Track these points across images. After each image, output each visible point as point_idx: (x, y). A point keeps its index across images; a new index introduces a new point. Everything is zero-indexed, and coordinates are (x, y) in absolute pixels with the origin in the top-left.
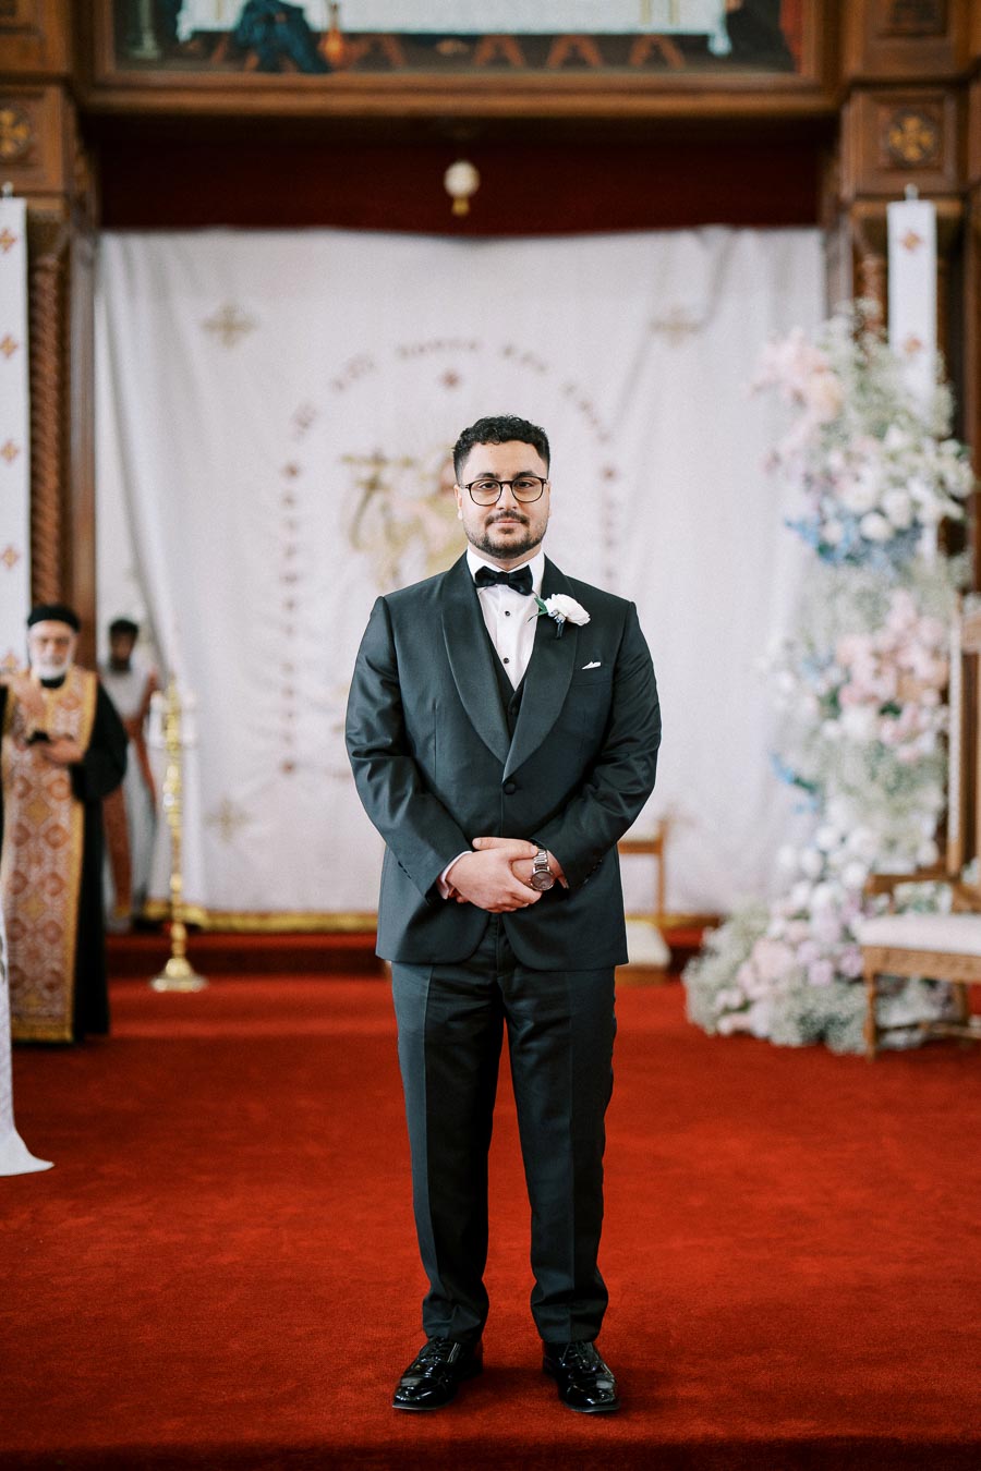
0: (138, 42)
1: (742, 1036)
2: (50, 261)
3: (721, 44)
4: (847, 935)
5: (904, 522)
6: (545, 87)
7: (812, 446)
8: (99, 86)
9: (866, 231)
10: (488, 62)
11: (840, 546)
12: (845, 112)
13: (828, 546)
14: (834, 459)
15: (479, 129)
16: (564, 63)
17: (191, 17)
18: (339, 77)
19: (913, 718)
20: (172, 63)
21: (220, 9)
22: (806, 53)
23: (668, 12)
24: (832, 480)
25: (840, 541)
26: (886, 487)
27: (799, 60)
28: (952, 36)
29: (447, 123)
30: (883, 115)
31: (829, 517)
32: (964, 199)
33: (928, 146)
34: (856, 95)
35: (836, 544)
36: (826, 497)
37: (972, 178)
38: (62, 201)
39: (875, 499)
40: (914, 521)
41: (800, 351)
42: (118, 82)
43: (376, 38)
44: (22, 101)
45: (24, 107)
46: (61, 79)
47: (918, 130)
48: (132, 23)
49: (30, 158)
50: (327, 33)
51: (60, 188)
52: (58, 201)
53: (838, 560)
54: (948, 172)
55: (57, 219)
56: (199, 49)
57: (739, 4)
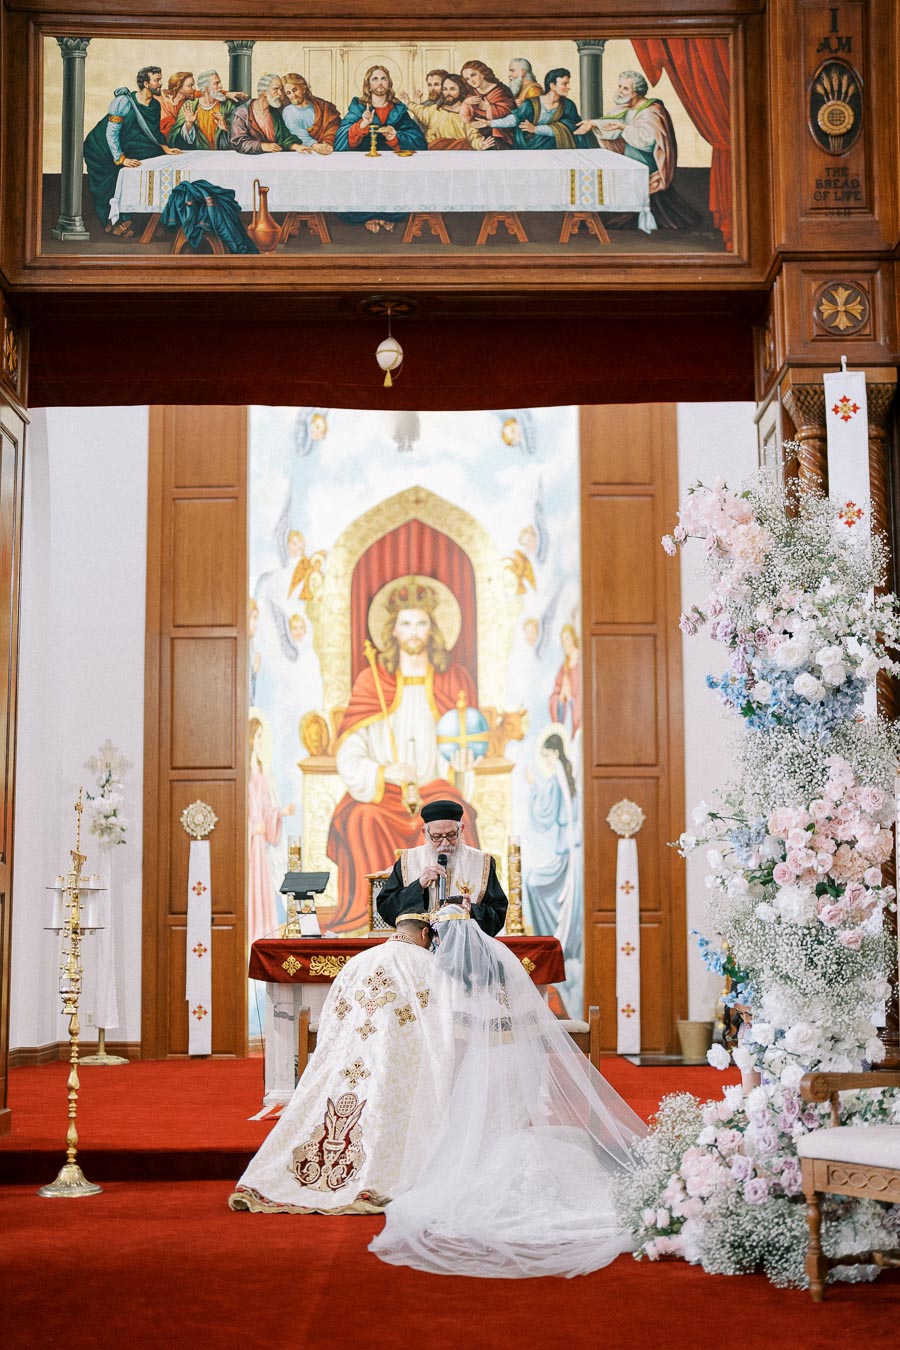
0: (67, 227)
1: (670, 1259)
3: (648, 223)
4: (788, 1145)
5: (839, 680)
6: (473, 262)
7: (740, 601)
8: (26, 267)
9: (798, 399)
10: (416, 239)
11: (767, 706)
12: (776, 286)
13: (754, 706)
14: (763, 614)
15: (409, 305)
16: (491, 241)
17: (119, 203)
18: (267, 254)
19: (854, 898)
20: (99, 245)
21: (151, 195)
22: (735, 233)
23: (597, 192)
24: (761, 636)
25: (771, 703)
26: (819, 642)
27: (730, 239)
28: (878, 213)
29: (374, 298)
30: (813, 286)
31: (757, 676)
32: (899, 368)
33: (858, 315)
34: (785, 268)
35: (763, 703)
36: (755, 654)
39: (806, 657)
40: (849, 682)
41: (724, 501)
42: (47, 264)
43: (305, 218)
47: (848, 301)
48: (63, 210)
50: (258, 214)
53: (766, 720)
54: (881, 341)
56: (128, 230)
57: (662, 186)
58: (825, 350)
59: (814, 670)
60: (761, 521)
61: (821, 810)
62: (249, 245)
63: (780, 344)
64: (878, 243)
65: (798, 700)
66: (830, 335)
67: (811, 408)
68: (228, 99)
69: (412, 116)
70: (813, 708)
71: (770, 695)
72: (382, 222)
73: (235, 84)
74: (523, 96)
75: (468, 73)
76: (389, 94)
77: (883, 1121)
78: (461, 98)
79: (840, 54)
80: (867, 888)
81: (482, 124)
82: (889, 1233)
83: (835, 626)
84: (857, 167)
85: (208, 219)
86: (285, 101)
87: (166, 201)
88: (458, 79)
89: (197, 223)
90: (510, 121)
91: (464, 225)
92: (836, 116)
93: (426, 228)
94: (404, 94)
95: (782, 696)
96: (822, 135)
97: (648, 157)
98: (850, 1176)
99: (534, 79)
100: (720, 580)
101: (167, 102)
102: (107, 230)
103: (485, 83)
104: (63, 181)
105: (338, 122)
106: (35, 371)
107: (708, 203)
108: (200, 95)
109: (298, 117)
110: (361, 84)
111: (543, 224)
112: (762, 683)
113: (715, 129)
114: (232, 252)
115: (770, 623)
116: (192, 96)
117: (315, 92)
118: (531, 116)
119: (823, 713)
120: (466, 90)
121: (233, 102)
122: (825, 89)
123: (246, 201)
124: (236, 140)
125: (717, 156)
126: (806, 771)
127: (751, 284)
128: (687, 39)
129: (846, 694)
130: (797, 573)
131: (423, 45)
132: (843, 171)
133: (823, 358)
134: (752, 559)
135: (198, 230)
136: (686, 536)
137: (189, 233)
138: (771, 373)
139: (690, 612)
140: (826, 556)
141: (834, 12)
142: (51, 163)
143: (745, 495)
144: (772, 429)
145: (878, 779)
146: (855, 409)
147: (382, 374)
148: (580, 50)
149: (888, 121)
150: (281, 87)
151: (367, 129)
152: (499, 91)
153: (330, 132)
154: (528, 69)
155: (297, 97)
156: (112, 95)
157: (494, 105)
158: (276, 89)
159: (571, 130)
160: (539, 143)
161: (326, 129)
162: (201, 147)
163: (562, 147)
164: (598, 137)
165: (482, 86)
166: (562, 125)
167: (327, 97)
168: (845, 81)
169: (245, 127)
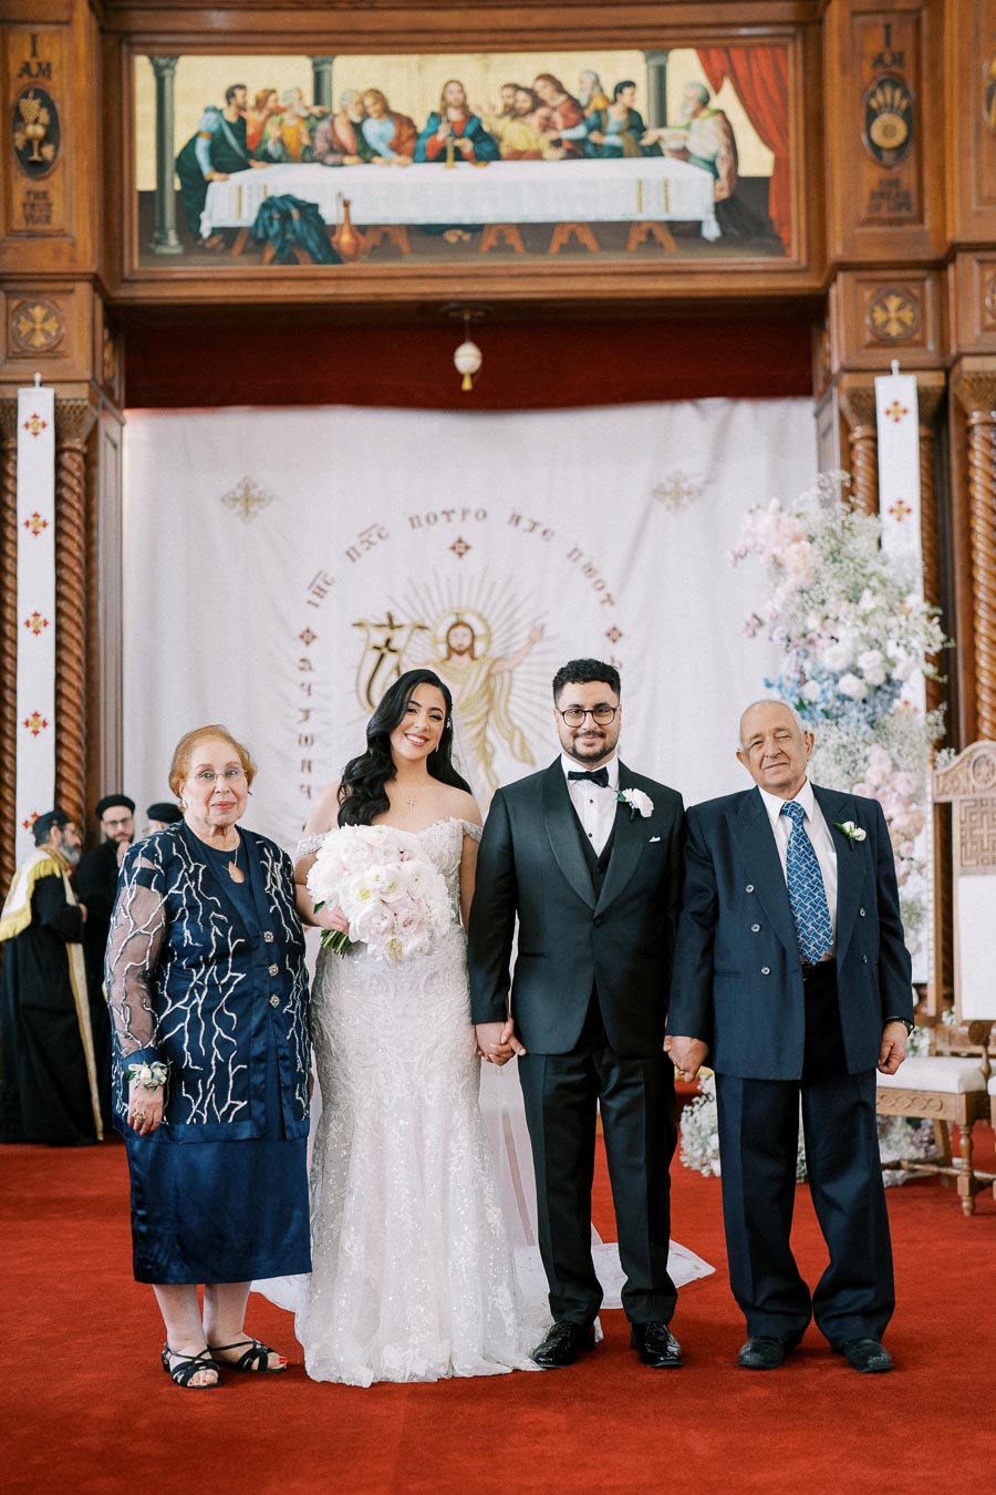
0: (162, 241)
2: (77, 443)
3: (711, 230)
5: (879, 680)
6: (546, 271)
7: (792, 610)
8: (125, 281)
9: (852, 402)
10: (493, 250)
11: (816, 703)
12: (833, 292)
13: (806, 702)
14: (813, 622)
15: (485, 311)
16: (564, 249)
17: (210, 216)
18: (351, 265)
20: (194, 258)
21: (240, 209)
22: (794, 238)
23: (663, 201)
24: (811, 642)
25: (819, 700)
26: (861, 647)
27: (789, 245)
28: (928, 224)
29: (453, 305)
30: (867, 294)
31: (808, 677)
32: (947, 371)
33: (909, 322)
34: (841, 276)
35: (813, 700)
36: (806, 657)
37: (953, 351)
38: (91, 387)
39: (850, 660)
40: (889, 680)
41: (779, 521)
42: (142, 277)
43: (386, 230)
44: (53, 298)
45: (54, 303)
46: (90, 277)
47: (900, 308)
48: (157, 224)
49: (61, 348)
50: (341, 226)
51: (88, 375)
52: (86, 386)
53: (815, 716)
54: (931, 346)
55: (86, 403)
56: (218, 244)
57: (725, 194)
58: (876, 357)
59: (857, 672)
60: (812, 540)
62: (334, 256)
63: (837, 348)
64: (928, 253)
65: (843, 698)
66: (883, 341)
67: (864, 408)
68: (311, 115)
69: (486, 128)
70: (856, 705)
71: (819, 694)
72: (460, 232)
73: (318, 100)
74: (592, 107)
75: (540, 86)
76: (464, 107)
77: (913, 1056)
78: (532, 110)
79: (895, 69)
80: (902, 859)
81: (553, 135)
82: (918, 1148)
83: (874, 633)
84: (908, 177)
85: (294, 232)
86: (365, 115)
87: (255, 215)
88: (530, 92)
89: (285, 235)
90: (580, 132)
91: (537, 234)
94: (479, 108)
95: (830, 695)
96: (876, 149)
97: (711, 165)
99: (602, 91)
100: (775, 591)
101: (253, 118)
102: (200, 243)
103: (556, 95)
104: (157, 197)
105: (416, 136)
106: (131, 376)
107: (767, 210)
108: (284, 110)
109: (378, 131)
110: (437, 97)
111: (613, 233)
112: (812, 683)
113: (776, 139)
114: (318, 263)
115: (819, 630)
116: (277, 111)
117: (395, 106)
118: (599, 127)
119: (865, 710)
120: (538, 102)
121: (317, 118)
122: (878, 102)
123: (330, 214)
124: (320, 154)
125: (781, 164)
126: (850, 759)
127: (810, 289)
128: (747, 48)
129: (886, 692)
130: (843, 587)
131: (496, 58)
132: (895, 182)
133: (875, 364)
134: (803, 573)
135: (285, 242)
136: (747, 551)
137: (277, 246)
138: (828, 372)
139: (748, 617)
140: (867, 571)
141: (887, 27)
142: (145, 179)
143: (798, 516)
144: (830, 426)
145: (912, 766)
146: (905, 411)
147: (461, 377)
148: (647, 60)
149: (939, 133)
150: (362, 102)
151: (444, 141)
152: (569, 104)
153: (409, 145)
154: (597, 81)
155: (376, 111)
156: (201, 113)
157: (565, 116)
158: (356, 104)
159: (638, 140)
160: (607, 153)
161: (405, 142)
162: (287, 162)
163: (630, 156)
164: (664, 146)
165: (552, 98)
166: (630, 135)
167: (405, 112)
168: (898, 94)
169: (328, 141)
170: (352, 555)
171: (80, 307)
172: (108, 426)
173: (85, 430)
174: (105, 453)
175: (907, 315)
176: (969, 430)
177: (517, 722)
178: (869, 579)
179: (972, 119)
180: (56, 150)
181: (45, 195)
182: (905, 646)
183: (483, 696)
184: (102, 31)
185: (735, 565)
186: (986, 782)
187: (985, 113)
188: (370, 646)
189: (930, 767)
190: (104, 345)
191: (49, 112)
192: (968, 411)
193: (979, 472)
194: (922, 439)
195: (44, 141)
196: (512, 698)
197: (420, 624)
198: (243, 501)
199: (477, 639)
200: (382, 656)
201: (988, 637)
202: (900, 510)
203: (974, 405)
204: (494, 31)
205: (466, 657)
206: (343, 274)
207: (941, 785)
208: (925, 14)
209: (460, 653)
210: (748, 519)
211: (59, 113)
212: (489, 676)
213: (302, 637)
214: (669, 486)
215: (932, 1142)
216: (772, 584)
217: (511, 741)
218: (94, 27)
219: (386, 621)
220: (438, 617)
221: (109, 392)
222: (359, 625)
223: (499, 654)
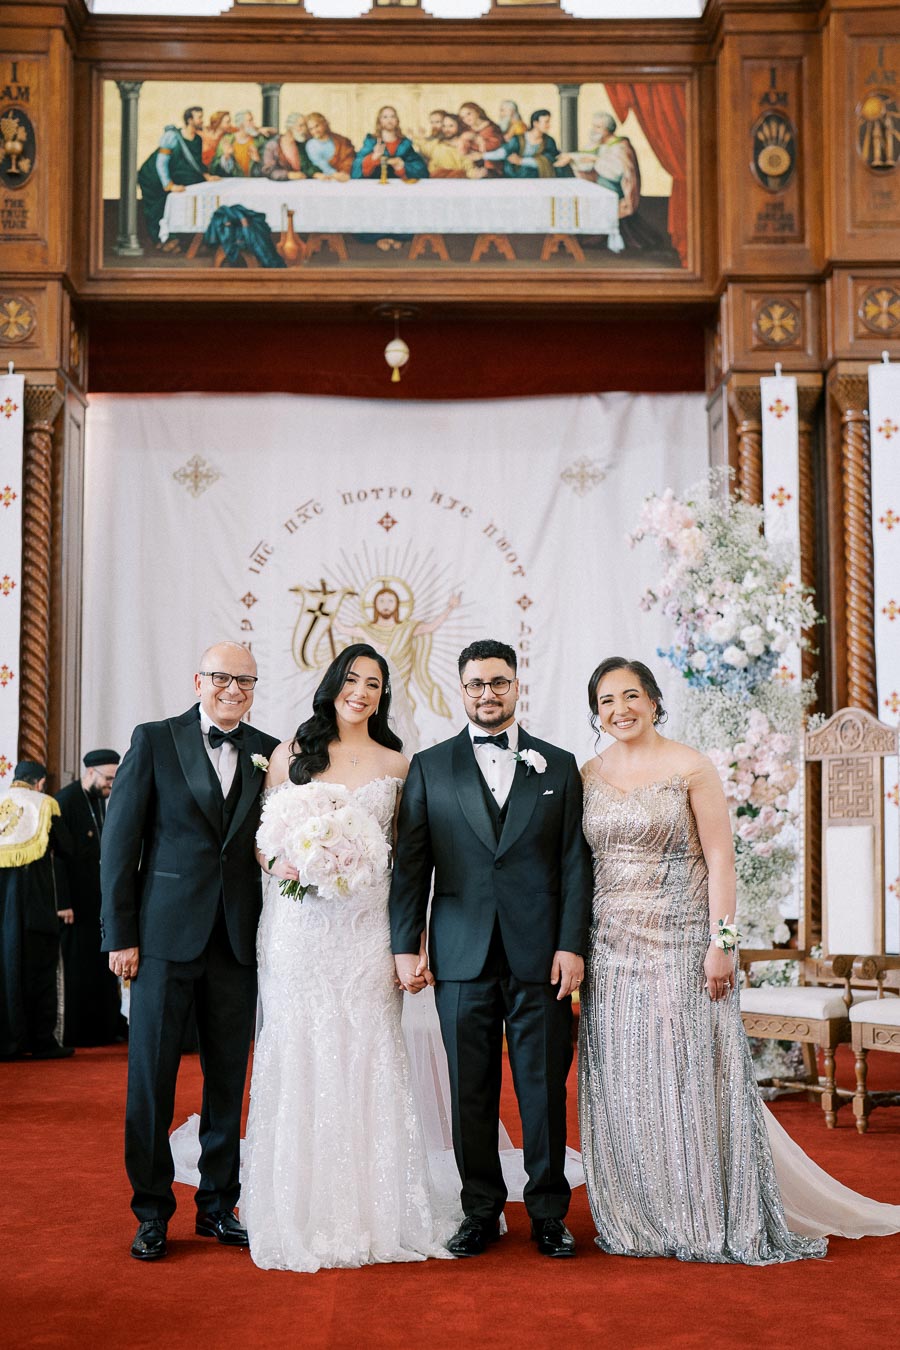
0: (124, 244)
2: (45, 425)
3: (616, 243)
5: (759, 651)
6: (469, 277)
7: (683, 587)
8: (91, 279)
9: (739, 399)
10: (420, 257)
11: (703, 671)
12: (724, 300)
13: (694, 670)
14: (701, 599)
15: (413, 311)
16: (485, 258)
17: (168, 223)
18: (293, 269)
19: (767, 818)
20: (153, 260)
21: (195, 217)
22: (690, 252)
23: (573, 215)
24: (699, 616)
25: (706, 668)
26: (743, 623)
27: (686, 257)
28: (808, 244)
29: (385, 306)
30: (754, 304)
31: (696, 648)
32: (825, 374)
33: (790, 329)
34: (730, 287)
35: (700, 669)
36: (694, 630)
37: (830, 356)
38: (58, 374)
39: (733, 633)
40: (767, 651)
41: (672, 509)
42: (108, 276)
43: (326, 237)
44: (25, 294)
45: (27, 299)
46: (60, 276)
47: (783, 316)
48: (121, 230)
49: (32, 340)
50: (286, 233)
51: (56, 364)
52: (54, 374)
53: (702, 682)
54: (810, 351)
55: (54, 388)
56: (175, 248)
57: (629, 212)
58: (761, 360)
59: (740, 645)
60: (701, 526)
61: (742, 752)
62: (279, 261)
63: (726, 351)
64: (808, 268)
65: (728, 667)
66: (768, 346)
67: (751, 404)
68: (261, 134)
69: (416, 149)
70: (738, 673)
71: (705, 663)
72: (391, 241)
73: (266, 122)
74: (511, 132)
75: (464, 113)
76: (397, 130)
77: (785, 986)
78: (458, 134)
79: (778, 107)
80: (778, 811)
81: (476, 156)
82: (788, 1068)
83: (755, 609)
84: (791, 204)
85: (243, 238)
86: (309, 136)
87: (208, 222)
88: (456, 118)
89: (235, 240)
90: (500, 154)
91: (460, 244)
92: (774, 159)
93: (429, 246)
94: (410, 131)
95: (715, 664)
96: (763, 176)
97: (617, 186)
98: (756, 1023)
99: (520, 118)
100: (667, 571)
101: (208, 137)
102: (159, 247)
103: (479, 121)
104: (121, 206)
105: (354, 155)
106: (93, 363)
107: (665, 225)
108: (236, 130)
109: (320, 150)
110: (373, 121)
111: (528, 244)
112: (699, 653)
113: (675, 164)
114: (264, 266)
115: (706, 606)
116: (230, 131)
117: (335, 128)
118: (517, 150)
119: (746, 678)
120: (463, 127)
121: (265, 137)
122: (765, 135)
123: (276, 222)
124: (267, 169)
125: (678, 185)
126: (732, 721)
127: (703, 297)
128: (650, 84)
129: (765, 662)
130: (728, 568)
131: (426, 88)
132: (779, 206)
133: (760, 365)
134: (693, 556)
135: (235, 247)
136: (643, 535)
137: (227, 250)
138: (719, 371)
139: (645, 594)
140: (750, 555)
141: (773, 71)
142: (111, 189)
143: (689, 504)
144: (720, 419)
145: (787, 728)
146: (787, 408)
147: (391, 370)
148: (560, 93)
149: (818, 164)
150: (306, 124)
151: (379, 160)
152: (490, 129)
153: (347, 163)
154: (516, 109)
155: (318, 132)
156: (162, 131)
157: (487, 140)
158: (301, 126)
159: (552, 162)
160: (524, 173)
161: (343, 161)
162: (237, 176)
163: (544, 177)
164: (575, 168)
165: (476, 124)
166: (544, 158)
167: (344, 133)
168: (782, 129)
169: (274, 158)
170: (290, 527)
171: (51, 302)
172: (73, 409)
173: (53, 413)
174: (70, 433)
175: (789, 323)
176: (843, 426)
177: (435, 679)
178: (752, 562)
179: (847, 153)
180: (32, 163)
181: (21, 203)
182: (782, 621)
183: (406, 655)
184: (75, 58)
185: (633, 547)
186: (852, 744)
187: (858, 149)
188: (305, 610)
189: (803, 729)
190: (71, 335)
191: (26, 130)
192: (843, 408)
193: (851, 464)
194: (801, 433)
195: (21, 156)
196: (432, 658)
197: (351, 590)
198: (193, 477)
199: (401, 605)
200: (316, 619)
201: (858, 612)
202: (781, 496)
203: (848, 405)
204: (424, 64)
205: (391, 621)
206: (286, 276)
207: (812, 746)
208: (805, 61)
209: (386, 617)
210: (645, 506)
211: (35, 131)
212: (412, 638)
213: (244, 600)
214: (575, 470)
215: (800, 1062)
216: (665, 564)
217: (431, 697)
218: (68, 54)
219: (320, 587)
220: (367, 584)
221: (74, 378)
222: (295, 590)
223: (422, 618)
